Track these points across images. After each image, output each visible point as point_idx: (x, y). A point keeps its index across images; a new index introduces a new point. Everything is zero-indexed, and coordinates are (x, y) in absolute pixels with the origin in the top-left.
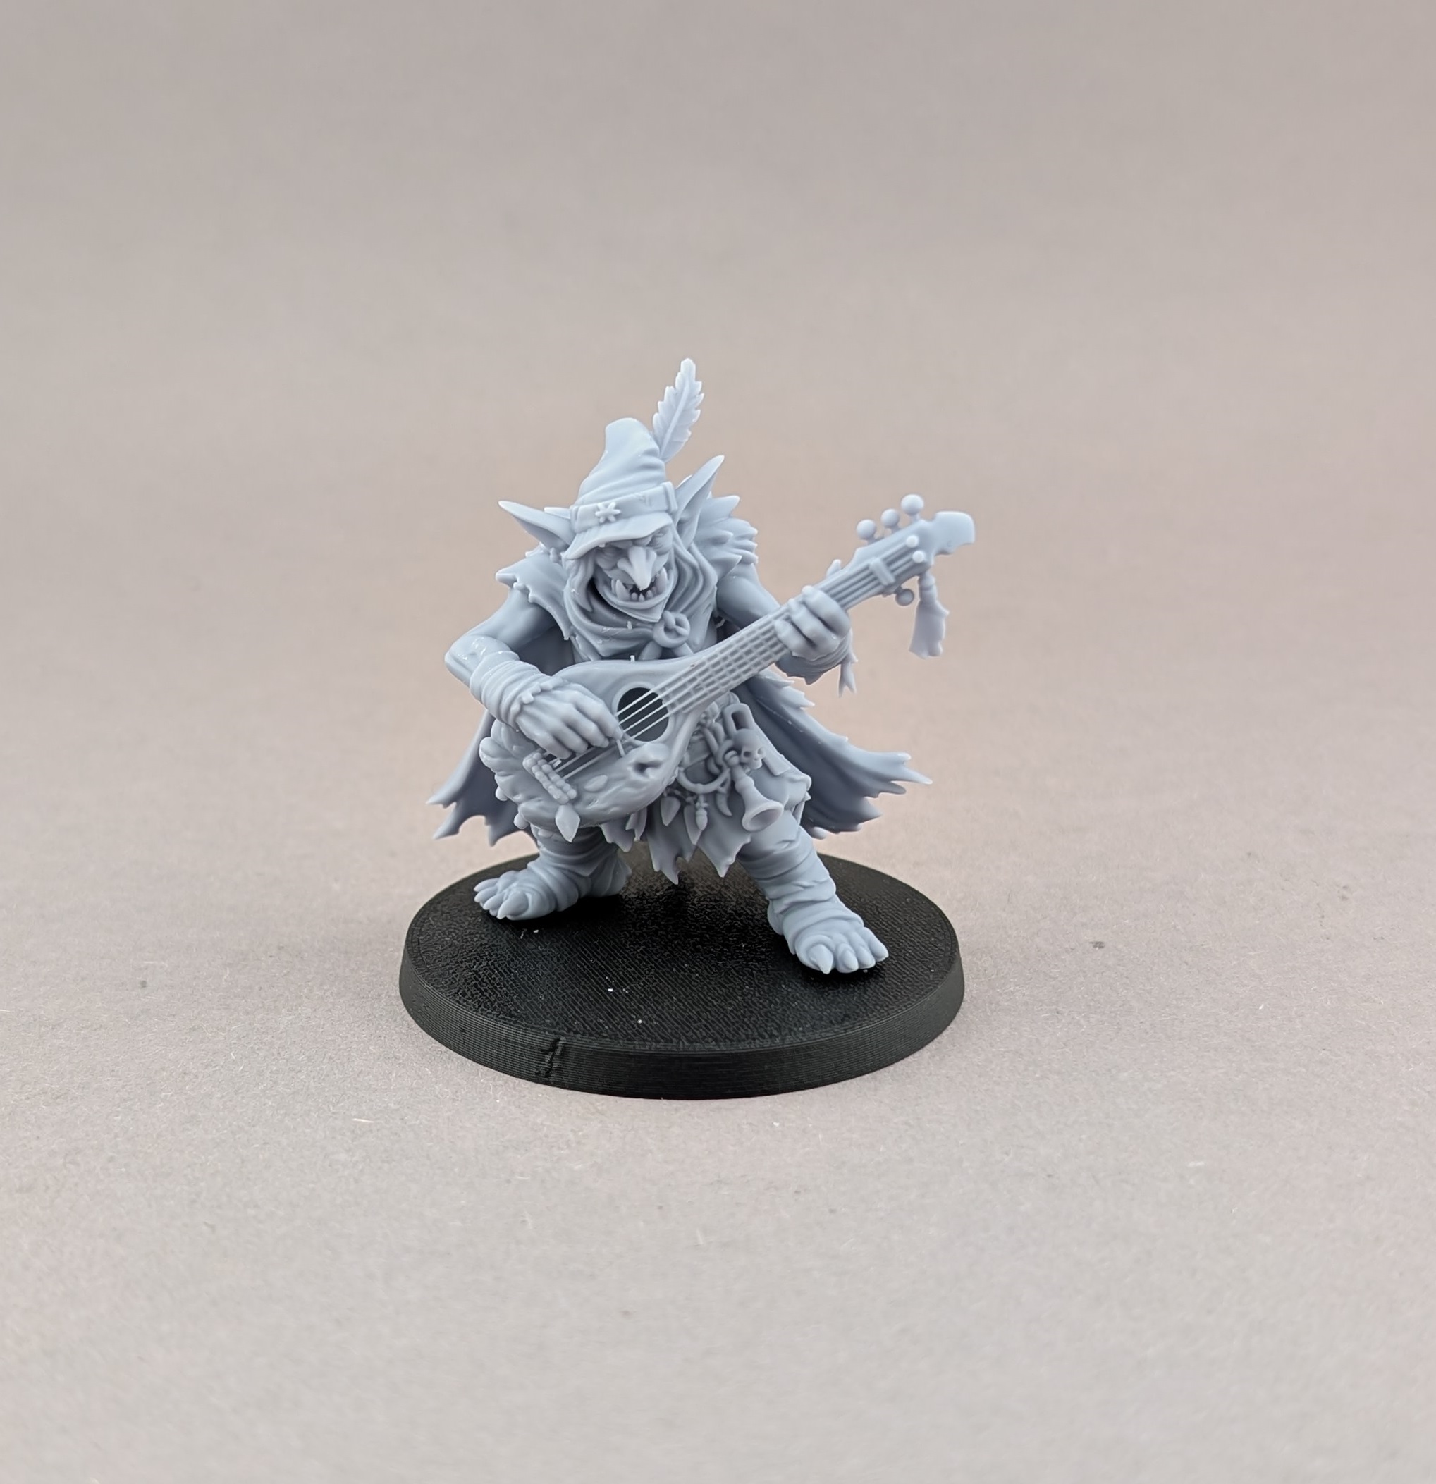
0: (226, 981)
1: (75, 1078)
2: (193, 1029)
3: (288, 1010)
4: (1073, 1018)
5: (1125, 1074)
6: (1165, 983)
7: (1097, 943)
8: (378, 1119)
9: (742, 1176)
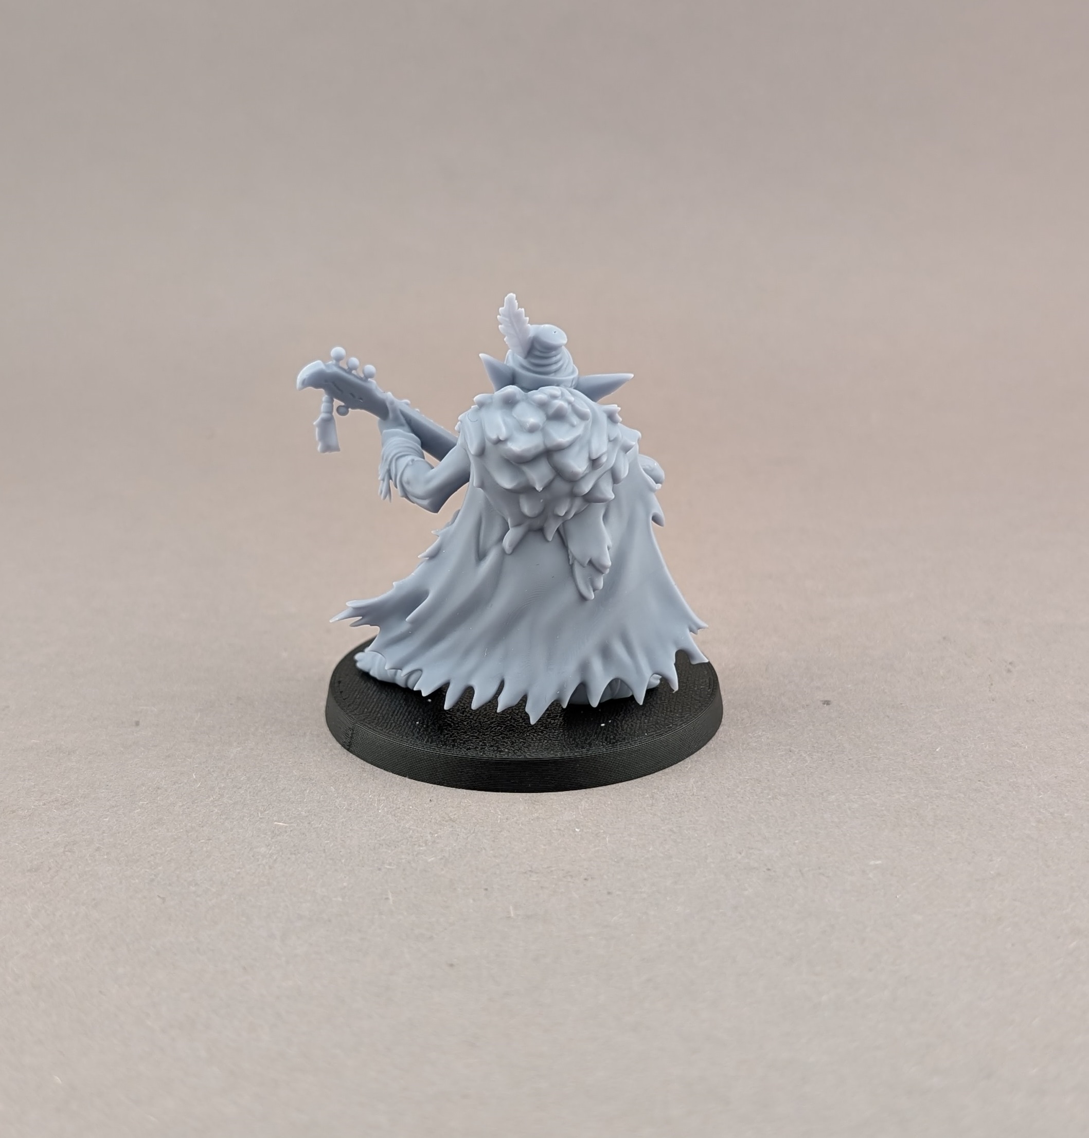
0: (197, 722)
1: (80, 790)
2: (169, 756)
3: (238, 744)
4: (801, 756)
5: (834, 796)
6: (871, 731)
7: (826, 701)
8: (292, 823)
9: (548, 868)
